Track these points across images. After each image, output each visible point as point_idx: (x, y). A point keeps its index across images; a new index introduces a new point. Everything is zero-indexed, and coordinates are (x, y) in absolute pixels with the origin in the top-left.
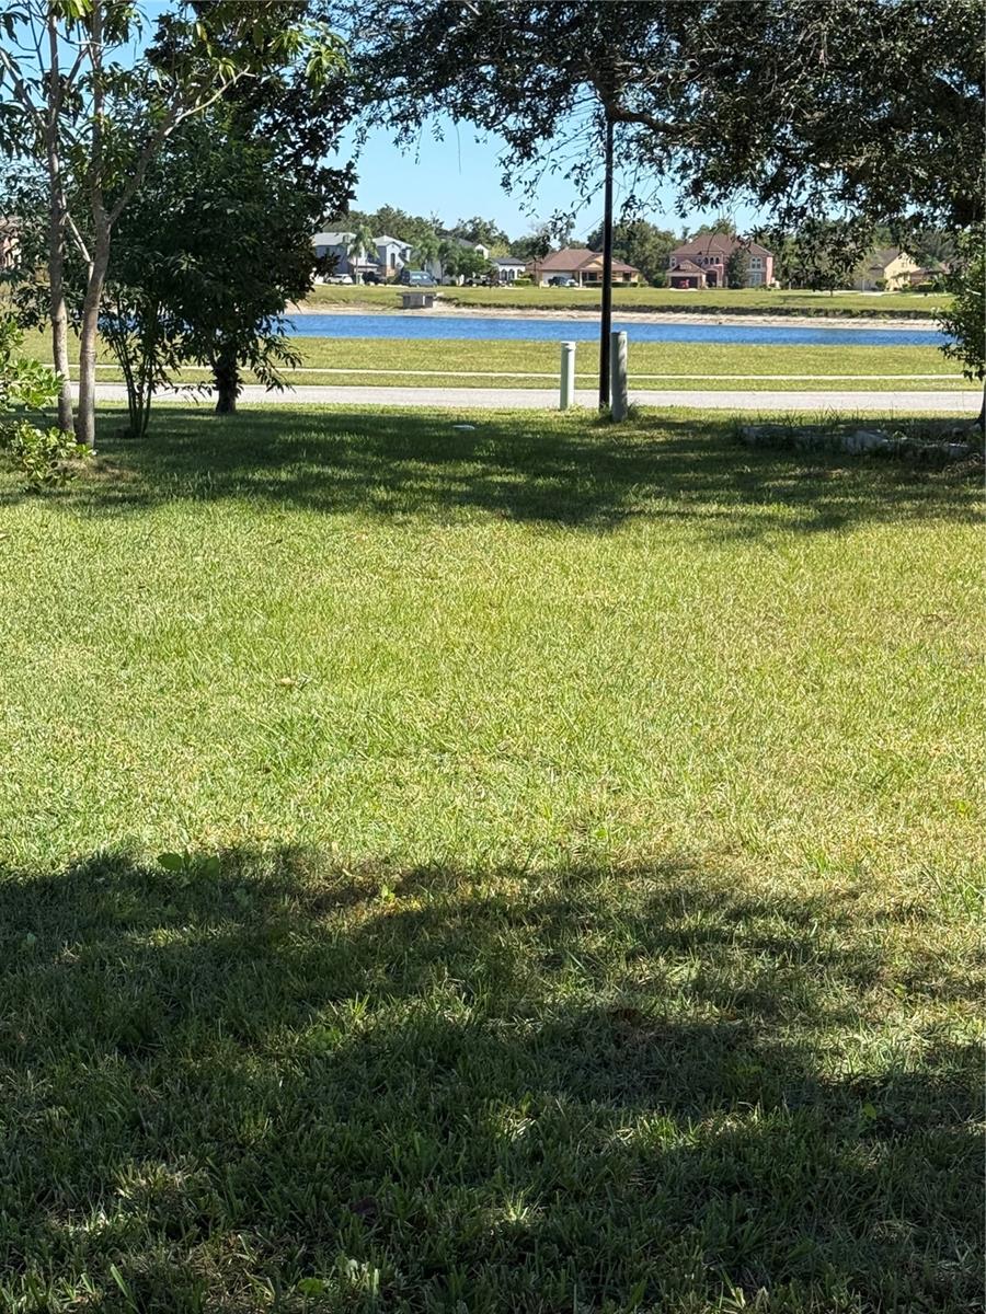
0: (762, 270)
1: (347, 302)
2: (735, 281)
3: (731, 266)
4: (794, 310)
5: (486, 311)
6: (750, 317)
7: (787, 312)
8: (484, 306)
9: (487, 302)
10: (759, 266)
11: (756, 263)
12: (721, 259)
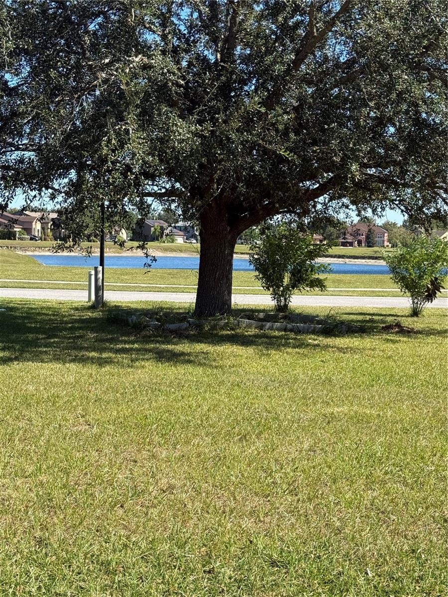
0: (382, 239)
1: (181, 251)
2: (370, 244)
3: (368, 237)
4: (379, 257)
5: (243, 256)
6: (359, 260)
7: (376, 258)
8: (242, 253)
9: (243, 252)
10: (381, 237)
11: (380, 236)
12: (364, 234)
